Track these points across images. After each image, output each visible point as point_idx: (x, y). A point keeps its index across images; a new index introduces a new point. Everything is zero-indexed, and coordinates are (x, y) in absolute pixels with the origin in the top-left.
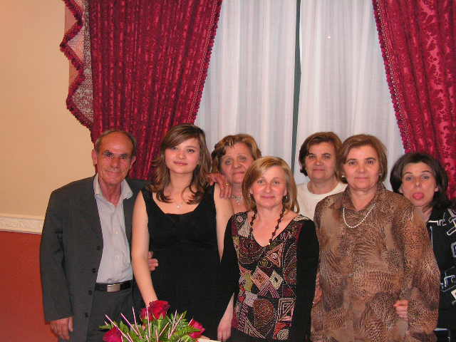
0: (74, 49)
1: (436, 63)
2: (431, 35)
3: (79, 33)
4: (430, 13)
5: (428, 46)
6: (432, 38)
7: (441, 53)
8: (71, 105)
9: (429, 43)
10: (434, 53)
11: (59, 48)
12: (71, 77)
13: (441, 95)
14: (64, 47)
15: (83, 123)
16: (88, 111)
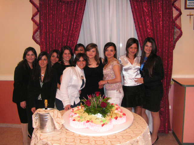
0: (36, 19)
1: (149, 24)
3: (38, 14)
4: (147, 11)
5: (146, 20)
6: (147, 18)
7: (150, 22)
8: (34, 38)
10: (148, 22)
11: (31, 19)
12: (34, 28)
13: (150, 33)
14: (32, 19)
15: (37, 43)
16: (38, 40)
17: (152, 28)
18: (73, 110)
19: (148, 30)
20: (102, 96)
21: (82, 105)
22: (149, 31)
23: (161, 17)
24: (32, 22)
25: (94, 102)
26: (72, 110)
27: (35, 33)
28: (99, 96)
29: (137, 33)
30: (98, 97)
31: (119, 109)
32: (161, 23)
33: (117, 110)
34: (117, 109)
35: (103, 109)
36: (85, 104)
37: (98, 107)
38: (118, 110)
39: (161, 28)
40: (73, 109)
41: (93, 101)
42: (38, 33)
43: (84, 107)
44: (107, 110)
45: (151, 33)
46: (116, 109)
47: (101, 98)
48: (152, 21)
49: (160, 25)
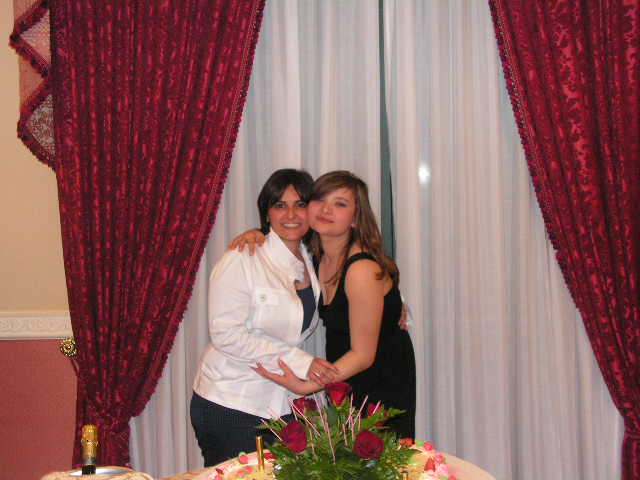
0: (33, 45)
1: (569, 64)
2: (564, 28)
3: (43, 20)
5: (558, 44)
6: (563, 32)
7: (574, 50)
8: (24, 133)
9: (561, 37)
10: (567, 52)
11: (8, 41)
12: (23, 87)
13: (577, 105)
14: (15, 40)
15: (41, 158)
16: (48, 142)
17: (583, 80)
18: (220, 472)
19: (566, 90)
20: (357, 405)
21: (264, 447)
22: (570, 95)
23: (633, 23)
24: (13, 57)
25: (321, 430)
26: (216, 473)
27: (28, 108)
28: (344, 401)
29: (515, 109)
30: (339, 408)
31: (439, 468)
32: (632, 56)
33: (431, 472)
34: (430, 466)
35: (365, 463)
36: (275, 445)
37: (341, 454)
38: (434, 469)
39: (631, 81)
40: (220, 466)
41: (314, 427)
42: (46, 109)
43: (274, 456)
44: (384, 470)
45: (583, 105)
46: (427, 468)
47: (352, 410)
48: (587, 47)
49: (623, 64)
